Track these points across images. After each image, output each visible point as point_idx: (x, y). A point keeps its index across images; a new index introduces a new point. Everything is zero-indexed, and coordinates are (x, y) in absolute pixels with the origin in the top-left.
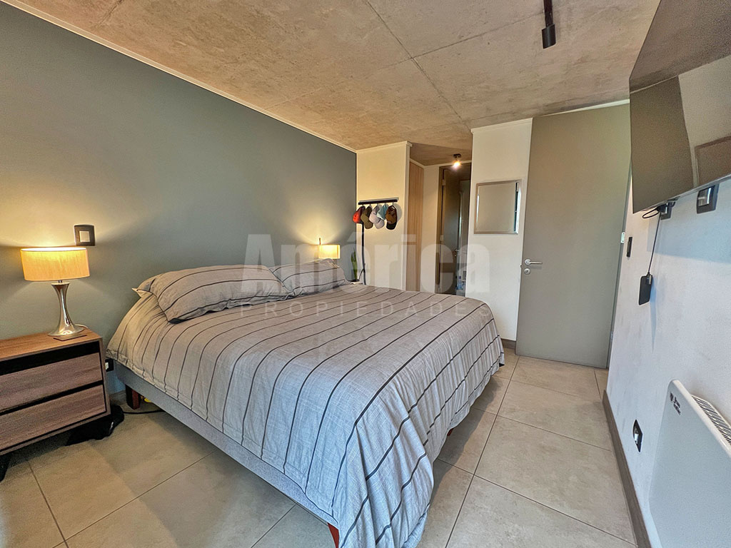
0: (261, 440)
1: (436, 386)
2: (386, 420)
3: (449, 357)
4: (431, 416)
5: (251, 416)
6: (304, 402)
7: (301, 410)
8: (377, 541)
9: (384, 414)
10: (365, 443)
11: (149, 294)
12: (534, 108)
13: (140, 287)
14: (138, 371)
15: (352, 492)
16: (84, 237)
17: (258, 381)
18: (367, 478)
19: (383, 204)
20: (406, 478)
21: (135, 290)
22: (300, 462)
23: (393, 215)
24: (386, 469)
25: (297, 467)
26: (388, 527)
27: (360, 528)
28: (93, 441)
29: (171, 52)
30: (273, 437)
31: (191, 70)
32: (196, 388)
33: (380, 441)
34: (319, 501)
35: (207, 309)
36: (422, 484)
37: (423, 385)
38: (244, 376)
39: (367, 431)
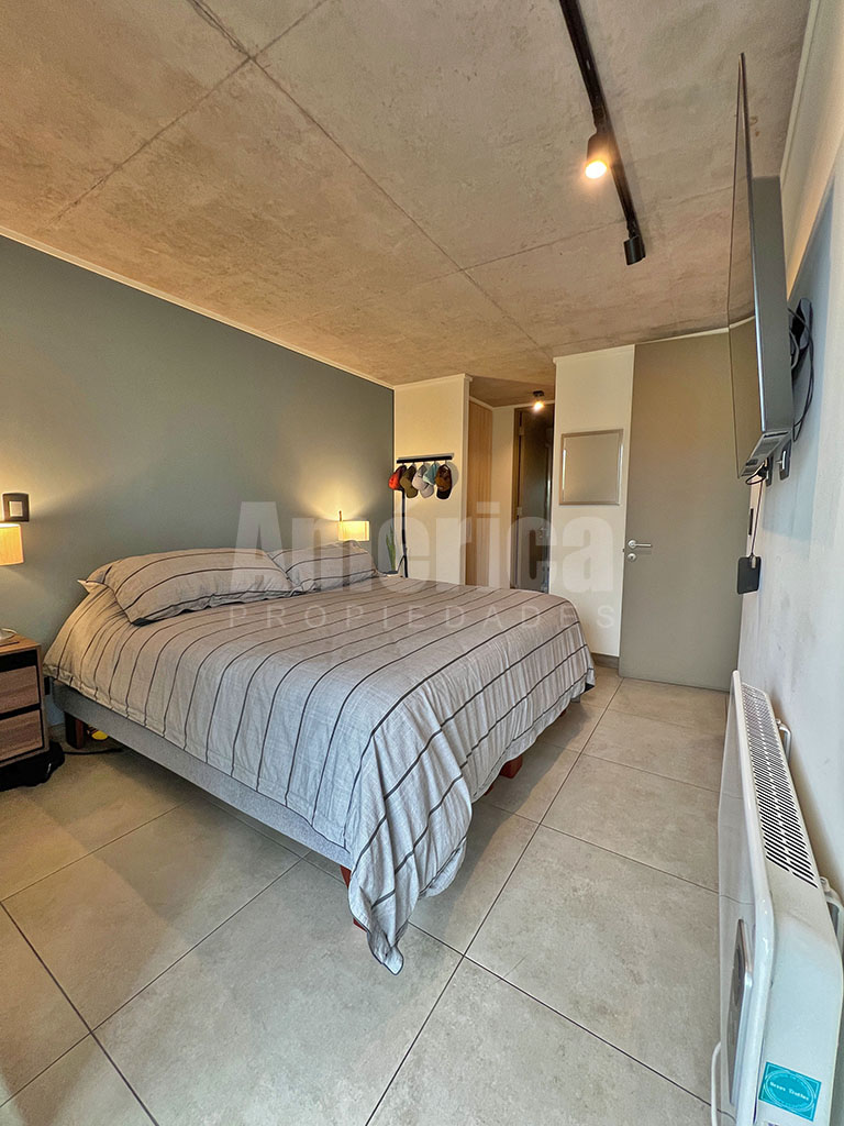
0: (256, 767)
1: (482, 699)
2: (410, 732)
3: (504, 666)
4: (474, 735)
5: (244, 737)
6: (311, 714)
7: (308, 725)
8: (396, 871)
9: (409, 724)
10: (383, 755)
11: (103, 587)
12: (634, 332)
13: (90, 578)
14: (88, 691)
15: (366, 812)
16: (16, 509)
17: (253, 693)
18: (386, 797)
19: (432, 463)
20: (435, 802)
21: (83, 582)
22: (305, 789)
23: (445, 479)
24: (408, 787)
25: (302, 795)
26: (410, 855)
27: (376, 850)
28: (25, 788)
29: (138, 261)
30: (272, 761)
31: (161, 283)
32: (171, 707)
33: (403, 755)
34: (330, 831)
35: (182, 608)
36: (456, 811)
37: (464, 696)
38: (235, 688)
39: (386, 743)
